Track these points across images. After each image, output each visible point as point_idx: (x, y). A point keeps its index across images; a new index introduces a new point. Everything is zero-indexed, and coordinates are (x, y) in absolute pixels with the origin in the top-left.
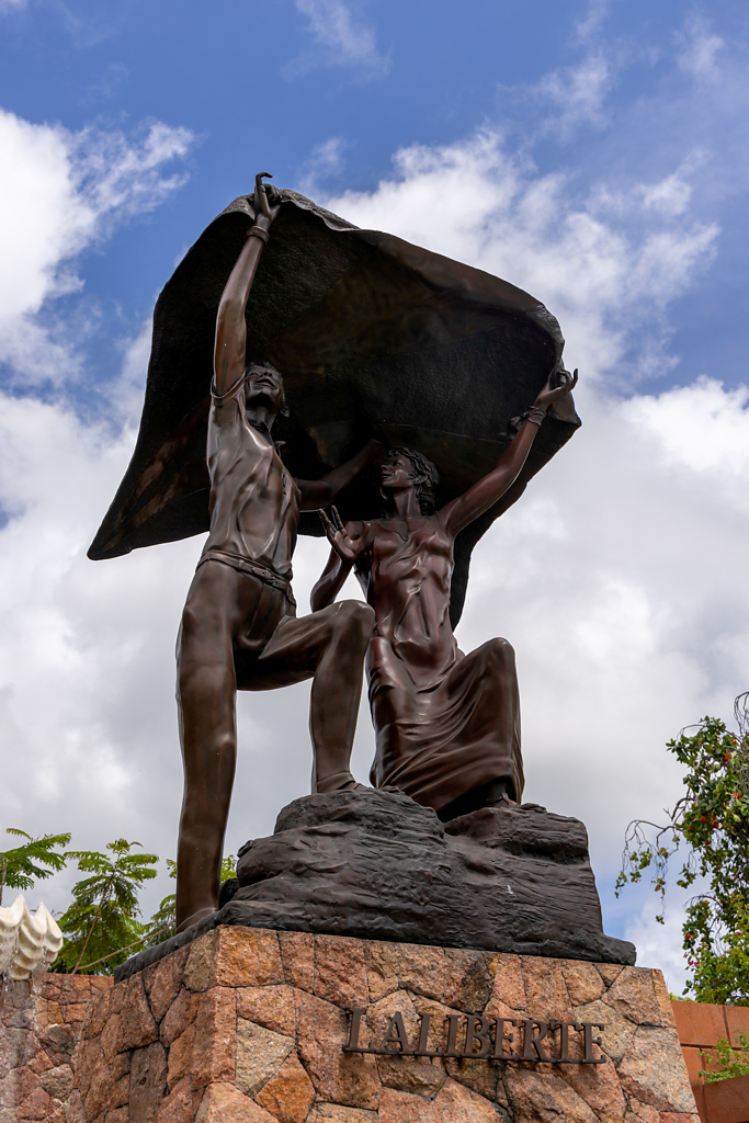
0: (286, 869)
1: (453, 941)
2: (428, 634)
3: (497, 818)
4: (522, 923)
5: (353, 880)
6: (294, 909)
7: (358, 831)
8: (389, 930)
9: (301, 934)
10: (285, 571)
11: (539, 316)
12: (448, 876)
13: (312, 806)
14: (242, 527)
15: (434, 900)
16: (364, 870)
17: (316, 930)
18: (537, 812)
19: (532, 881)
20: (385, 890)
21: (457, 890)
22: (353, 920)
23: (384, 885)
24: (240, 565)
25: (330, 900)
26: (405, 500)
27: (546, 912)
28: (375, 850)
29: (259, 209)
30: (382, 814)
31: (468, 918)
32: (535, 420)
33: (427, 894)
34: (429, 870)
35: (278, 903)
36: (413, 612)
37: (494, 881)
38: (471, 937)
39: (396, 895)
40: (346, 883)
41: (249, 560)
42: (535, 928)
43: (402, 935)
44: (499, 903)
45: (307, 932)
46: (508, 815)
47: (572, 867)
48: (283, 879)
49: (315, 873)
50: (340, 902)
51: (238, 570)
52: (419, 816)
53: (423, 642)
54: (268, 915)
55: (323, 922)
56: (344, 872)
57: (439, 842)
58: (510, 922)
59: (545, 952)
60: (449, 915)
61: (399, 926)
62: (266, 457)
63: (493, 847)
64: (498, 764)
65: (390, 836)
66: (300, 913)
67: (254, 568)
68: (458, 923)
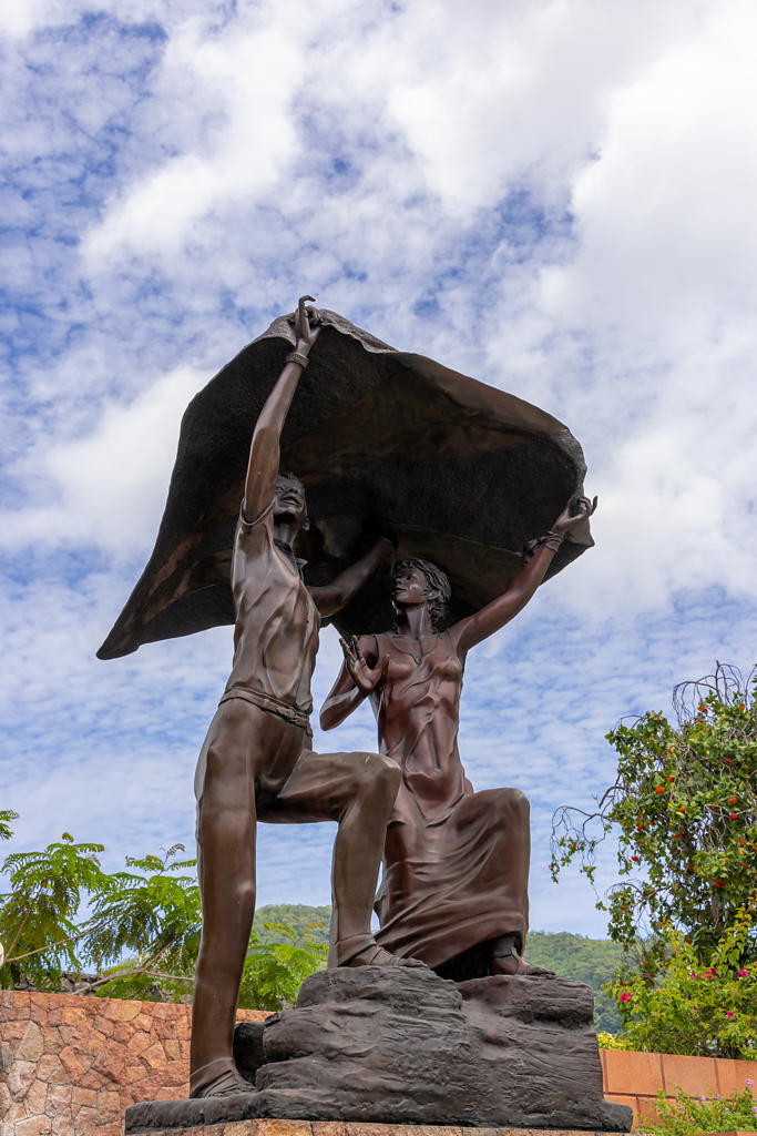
0: (317, 1051)
1: (469, 1118)
2: (439, 765)
3: (512, 986)
4: (532, 1096)
5: (381, 1065)
6: (326, 1096)
7: (384, 1011)
8: (412, 1113)
9: (332, 1124)
10: (306, 708)
11: (564, 440)
12: (467, 1054)
13: (340, 981)
14: (268, 663)
15: (454, 1079)
16: (391, 1053)
17: (348, 1118)
18: (548, 978)
19: (543, 1051)
20: (410, 1073)
21: (474, 1067)
22: (380, 1106)
23: (410, 1068)
24: (265, 705)
25: (360, 1087)
26: (418, 617)
27: (555, 1083)
28: (402, 1031)
29: (300, 335)
30: (408, 993)
31: (483, 1093)
32: (552, 546)
33: (448, 1074)
34: (450, 1049)
35: (310, 1089)
36: (425, 742)
37: (507, 1054)
38: (485, 1113)
39: (420, 1077)
40: (375, 1068)
41: (273, 698)
42: (543, 1100)
43: (422, 1116)
44: (512, 1077)
45: (339, 1120)
46: (522, 984)
47: (579, 1033)
48: (312, 1061)
49: (345, 1058)
50: (369, 1088)
51: (263, 709)
52: (441, 990)
53: (435, 774)
54: (302, 1104)
55: (353, 1108)
56: (372, 1056)
57: (460, 1018)
58: (521, 1095)
59: (551, 1123)
60: (466, 1093)
61: (421, 1107)
62: (294, 589)
63: (506, 1016)
64: (508, 919)
65: (415, 1015)
66: (331, 1101)
67: (279, 708)
68: (475, 1100)
